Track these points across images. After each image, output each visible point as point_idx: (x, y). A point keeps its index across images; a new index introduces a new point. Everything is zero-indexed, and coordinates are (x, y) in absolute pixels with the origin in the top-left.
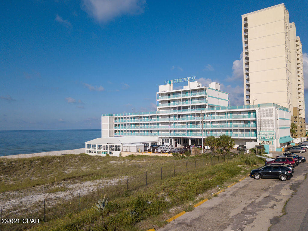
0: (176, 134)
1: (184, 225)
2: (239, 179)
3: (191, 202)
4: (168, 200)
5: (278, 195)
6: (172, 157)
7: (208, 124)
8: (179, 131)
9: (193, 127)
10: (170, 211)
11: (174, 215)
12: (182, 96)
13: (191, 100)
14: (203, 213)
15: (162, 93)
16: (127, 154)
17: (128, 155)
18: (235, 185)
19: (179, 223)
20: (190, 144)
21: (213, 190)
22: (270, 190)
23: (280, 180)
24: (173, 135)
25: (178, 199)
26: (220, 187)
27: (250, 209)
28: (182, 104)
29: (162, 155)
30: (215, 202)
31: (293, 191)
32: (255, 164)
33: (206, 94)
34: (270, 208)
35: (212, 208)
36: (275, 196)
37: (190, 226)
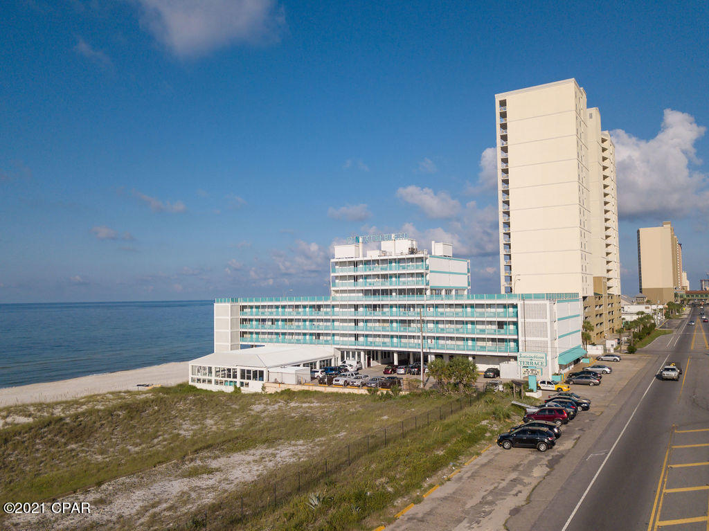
0: (369, 343)
1: (415, 521)
2: (481, 449)
3: (419, 490)
4: (390, 489)
5: (529, 476)
6: (366, 394)
7: (431, 326)
8: (375, 336)
9: (402, 329)
10: (395, 504)
11: (401, 509)
12: (382, 269)
13: (399, 277)
14: (435, 505)
15: (341, 260)
16: (279, 389)
17: (279, 391)
18: (475, 461)
19: (409, 519)
20: (396, 363)
21: (445, 470)
22: (521, 468)
23: (539, 450)
24: (363, 344)
25: (402, 487)
26: (454, 465)
27: (490, 498)
28: (382, 285)
29: (347, 390)
30: (449, 488)
31: (549, 470)
32: (508, 417)
33: (427, 269)
34: (514, 495)
35: (445, 499)
36: (523, 477)
37: (422, 521)
